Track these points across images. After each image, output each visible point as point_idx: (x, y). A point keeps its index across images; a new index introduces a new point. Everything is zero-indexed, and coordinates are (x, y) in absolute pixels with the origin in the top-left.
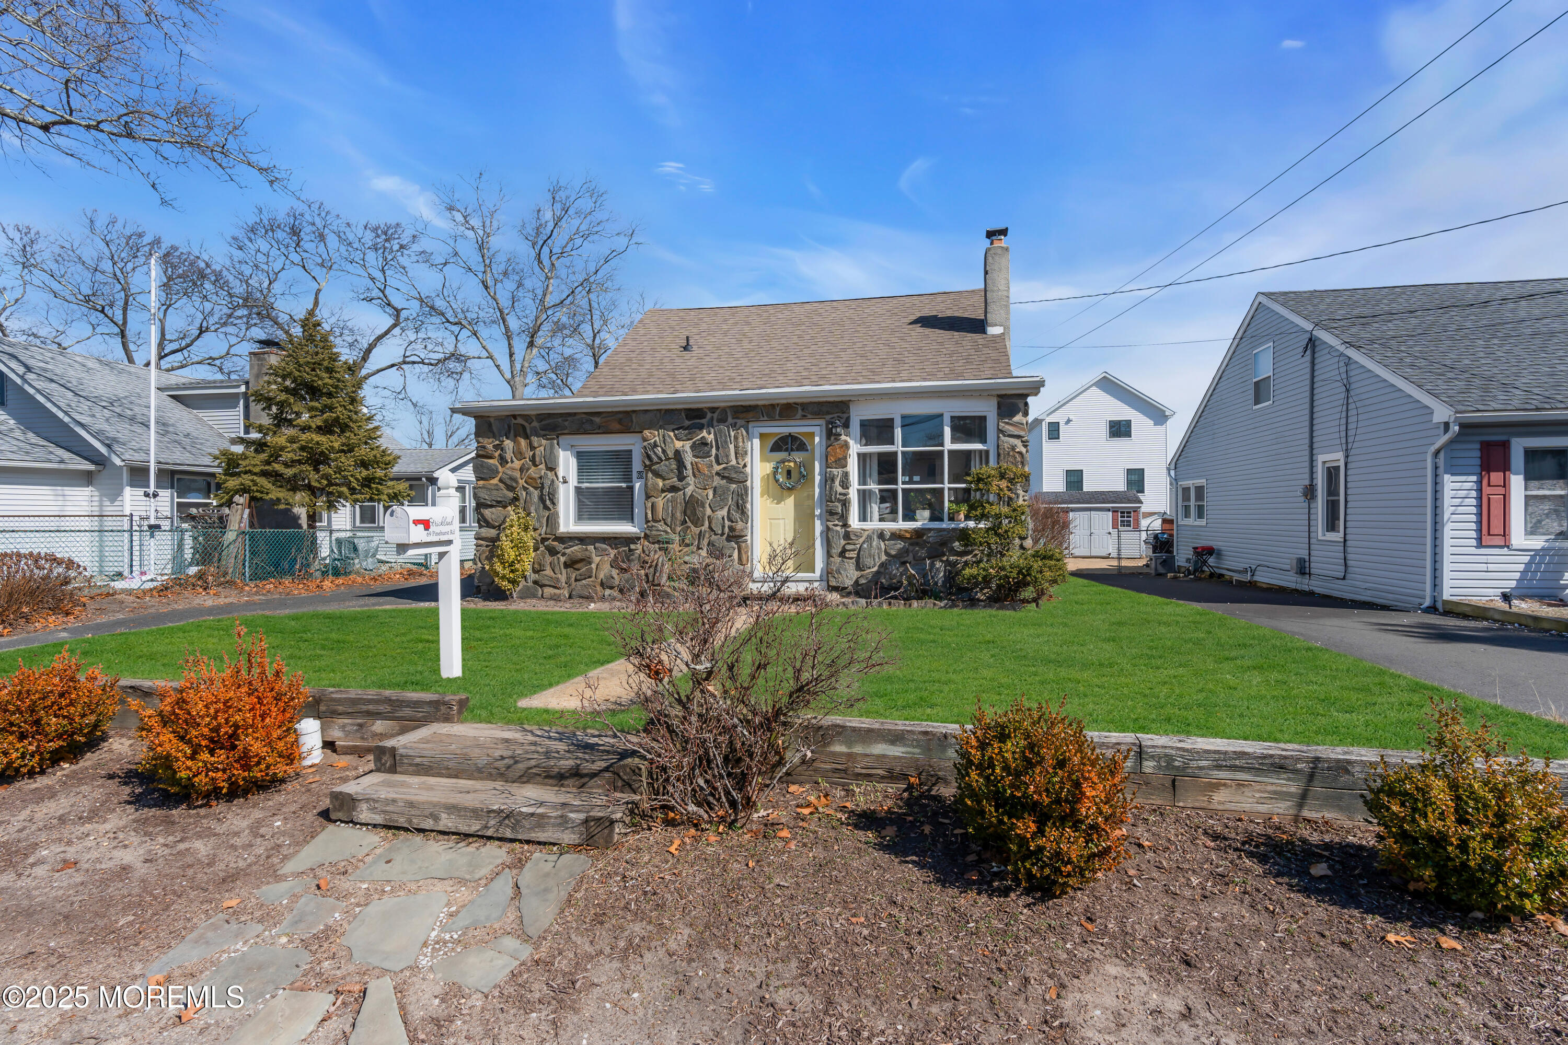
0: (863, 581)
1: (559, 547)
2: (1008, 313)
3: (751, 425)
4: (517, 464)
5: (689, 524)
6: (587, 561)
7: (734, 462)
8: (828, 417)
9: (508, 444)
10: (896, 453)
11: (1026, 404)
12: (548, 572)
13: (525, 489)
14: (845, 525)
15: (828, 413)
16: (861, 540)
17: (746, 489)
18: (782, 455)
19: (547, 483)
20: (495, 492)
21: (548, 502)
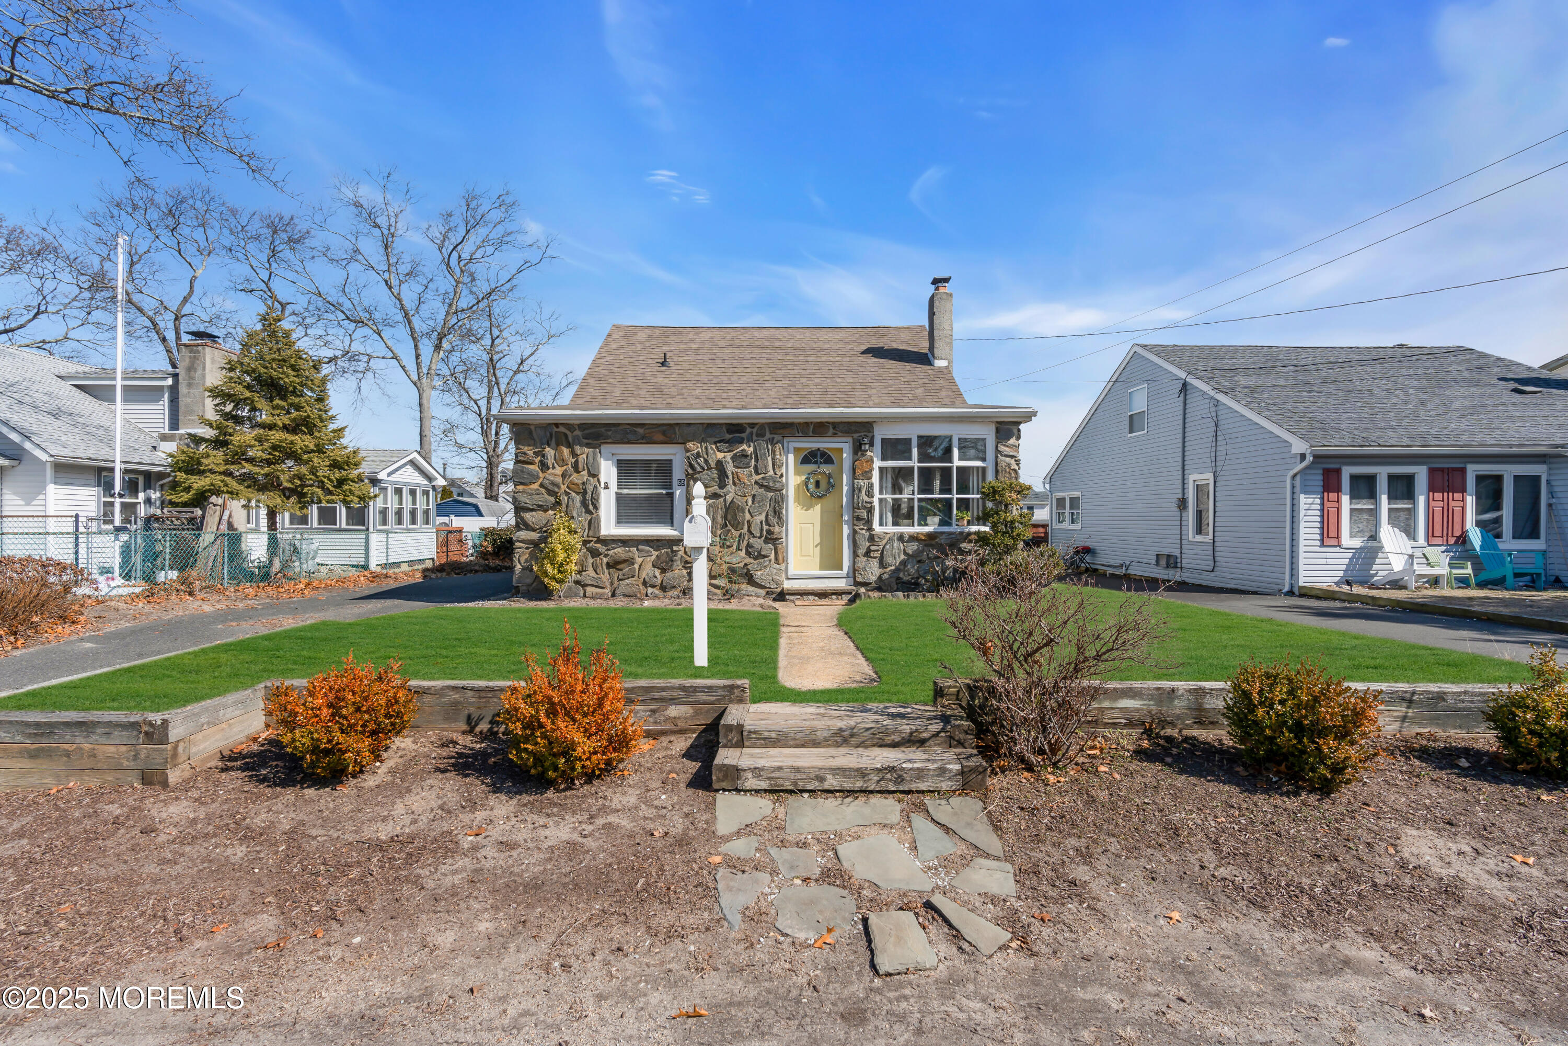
0: (885, 577)
1: (602, 548)
2: (951, 348)
3: (786, 440)
4: (559, 470)
5: (729, 527)
6: (630, 561)
7: (771, 473)
8: (856, 436)
9: (550, 452)
10: (913, 468)
11: (1019, 430)
12: (590, 572)
13: (567, 494)
14: (870, 529)
15: (856, 432)
16: (884, 542)
17: (782, 496)
18: (811, 467)
19: (590, 489)
20: (535, 497)
21: (591, 507)
